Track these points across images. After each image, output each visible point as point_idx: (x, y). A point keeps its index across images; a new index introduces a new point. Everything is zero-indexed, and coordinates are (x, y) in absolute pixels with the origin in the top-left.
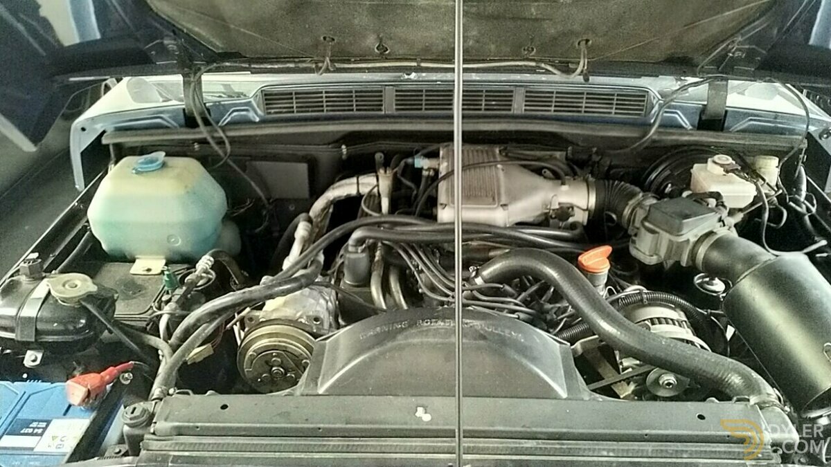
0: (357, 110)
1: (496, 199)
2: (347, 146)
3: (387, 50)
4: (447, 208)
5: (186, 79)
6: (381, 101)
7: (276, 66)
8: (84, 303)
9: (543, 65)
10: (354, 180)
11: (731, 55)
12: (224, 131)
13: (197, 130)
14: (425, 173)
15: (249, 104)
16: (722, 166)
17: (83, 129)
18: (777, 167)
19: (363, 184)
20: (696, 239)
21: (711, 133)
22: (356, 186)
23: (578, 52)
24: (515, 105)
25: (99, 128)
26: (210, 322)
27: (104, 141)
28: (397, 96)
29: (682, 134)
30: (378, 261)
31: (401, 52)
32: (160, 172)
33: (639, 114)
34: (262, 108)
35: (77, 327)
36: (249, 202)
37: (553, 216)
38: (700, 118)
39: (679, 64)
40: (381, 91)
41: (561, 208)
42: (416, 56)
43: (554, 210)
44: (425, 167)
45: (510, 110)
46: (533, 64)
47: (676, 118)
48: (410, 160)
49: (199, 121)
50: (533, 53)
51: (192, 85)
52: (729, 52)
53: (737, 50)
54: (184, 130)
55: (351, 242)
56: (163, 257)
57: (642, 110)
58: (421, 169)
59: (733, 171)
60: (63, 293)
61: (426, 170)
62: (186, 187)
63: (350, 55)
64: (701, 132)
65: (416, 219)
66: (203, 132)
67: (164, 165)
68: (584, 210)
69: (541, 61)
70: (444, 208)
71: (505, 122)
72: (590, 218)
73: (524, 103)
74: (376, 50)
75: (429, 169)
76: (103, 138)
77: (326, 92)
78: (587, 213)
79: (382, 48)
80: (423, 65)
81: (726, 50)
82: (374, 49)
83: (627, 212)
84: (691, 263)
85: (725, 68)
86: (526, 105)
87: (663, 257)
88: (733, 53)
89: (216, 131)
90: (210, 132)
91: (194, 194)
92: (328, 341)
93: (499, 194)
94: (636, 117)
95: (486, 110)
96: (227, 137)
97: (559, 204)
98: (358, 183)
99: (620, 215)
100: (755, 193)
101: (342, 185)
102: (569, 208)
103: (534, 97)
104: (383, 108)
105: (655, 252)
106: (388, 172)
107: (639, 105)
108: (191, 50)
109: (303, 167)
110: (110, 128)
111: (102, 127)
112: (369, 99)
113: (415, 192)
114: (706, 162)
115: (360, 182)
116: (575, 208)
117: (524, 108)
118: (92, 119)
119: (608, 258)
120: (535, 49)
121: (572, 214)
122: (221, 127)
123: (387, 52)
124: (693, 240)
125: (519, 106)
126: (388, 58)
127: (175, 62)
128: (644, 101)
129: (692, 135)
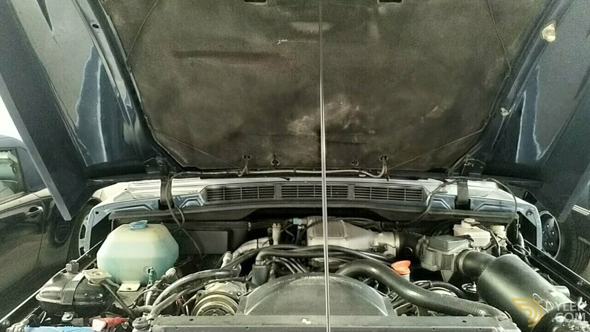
0: (260, 197)
1: (342, 234)
2: (251, 222)
3: (278, 163)
4: (313, 239)
5: (163, 182)
6: (274, 192)
7: (216, 173)
8: (103, 284)
9: (363, 172)
10: (256, 241)
11: (465, 165)
12: (182, 211)
13: (167, 211)
14: (299, 228)
15: (197, 196)
16: (469, 223)
17: (97, 213)
18: (504, 231)
19: (260, 243)
20: (457, 254)
21: (462, 211)
22: (256, 244)
23: (381, 163)
24: (349, 194)
25: (107, 212)
26: (179, 292)
27: (110, 219)
28: (282, 189)
29: (445, 211)
30: (272, 274)
31: (285, 164)
32: (143, 229)
33: (420, 201)
34: (205, 198)
35: (97, 298)
36: (189, 258)
37: (376, 251)
38: (455, 204)
39: (439, 172)
40: (273, 187)
41: (380, 245)
42: (293, 166)
43: (376, 246)
44: (300, 224)
45: (346, 197)
46: (357, 171)
47: (441, 203)
48: (291, 220)
49: (169, 206)
50: (357, 165)
51: (166, 186)
52: (464, 163)
53: (469, 161)
54: (159, 211)
55: (258, 258)
56: (139, 282)
57: (421, 198)
58: (297, 225)
59: (476, 225)
60: (93, 276)
61: (300, 226)
62: (159, 237)
63: (256, 166)
64: (456, 210)
65: (295, 246)
66: (170, 212)
67: (147, 227)
68: (394, 247)
69: (362, 169)
70: (311, 239)
71: (343, 203)
72: (398, 253)
73: (354, 193)
74: (272, 164)
75: (301, 225)
76: (109, 216)
77: (243, 188)
78: (395, 249)
79: (275, 162)
80: (298, 171)
81: (462, 163)
82: (270, 163)
83: (418, 247)
84: (456, 270)
85: (464, 174)
86: (355, 195)
87: (440, 266)
88: (467, 164)
89: (178, 211)
90: (174, 211)
91: (163, 241)
92: (248, 296)
93: (343, 233)
94: (418, 202)
95: (333, 197)
96: (183, 214)
97: (379, 243)
98: (258, 243)
99: (414, 249)
100: (491, 237)
101: (248, 244)
102: (384, 245)
103: (358, 190)
104: (274, 196)
105: (436, 263)
106: (278, 225)
107: (419, 196)
108: (169, 164)
109: (226, 233)
110: (113, 212)
111: (108, 211)
112: (268, 191)
113: (294, 239)
114: (460, 224)
115: (259, 241)
116: (388, 246)
117: (354, 196)
118: (104, 206)
119: (409, 267)
120: (358, 163)
121: (386, 249)
122: (181, 209)
123: (278, 164)
124: (455, 254)
125: (351, 196)
126: (279, 168)
127: (159, 172)
128: (421, 193)
129: (452, 212)
